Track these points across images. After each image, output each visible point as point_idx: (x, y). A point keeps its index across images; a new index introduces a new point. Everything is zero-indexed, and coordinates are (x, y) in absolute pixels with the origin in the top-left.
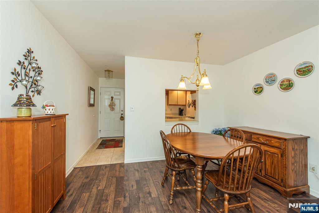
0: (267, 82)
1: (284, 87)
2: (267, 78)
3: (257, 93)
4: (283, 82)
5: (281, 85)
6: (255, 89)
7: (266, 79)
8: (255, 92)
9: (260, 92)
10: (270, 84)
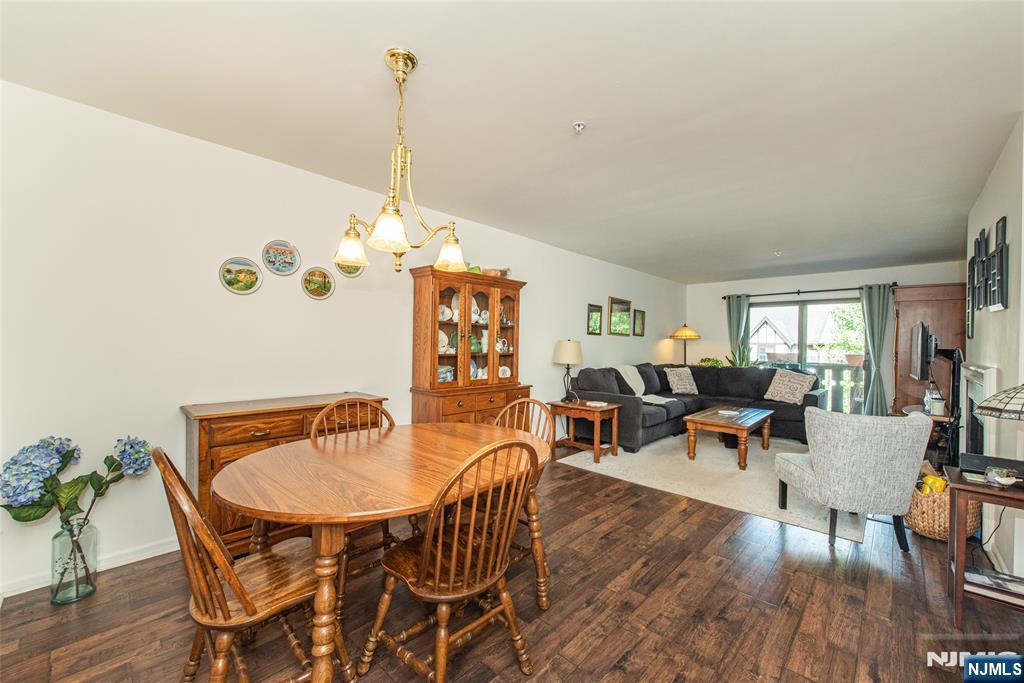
0: (270, 261)
1: (313, 286)
2: (271, 252)
3: (235, 286)
4: (312, 273)
5: (307, 282)
6: (229, 271)
7: (268, 252)
8: (230, 283)
9: (249, 286)
10: (278, 270)
